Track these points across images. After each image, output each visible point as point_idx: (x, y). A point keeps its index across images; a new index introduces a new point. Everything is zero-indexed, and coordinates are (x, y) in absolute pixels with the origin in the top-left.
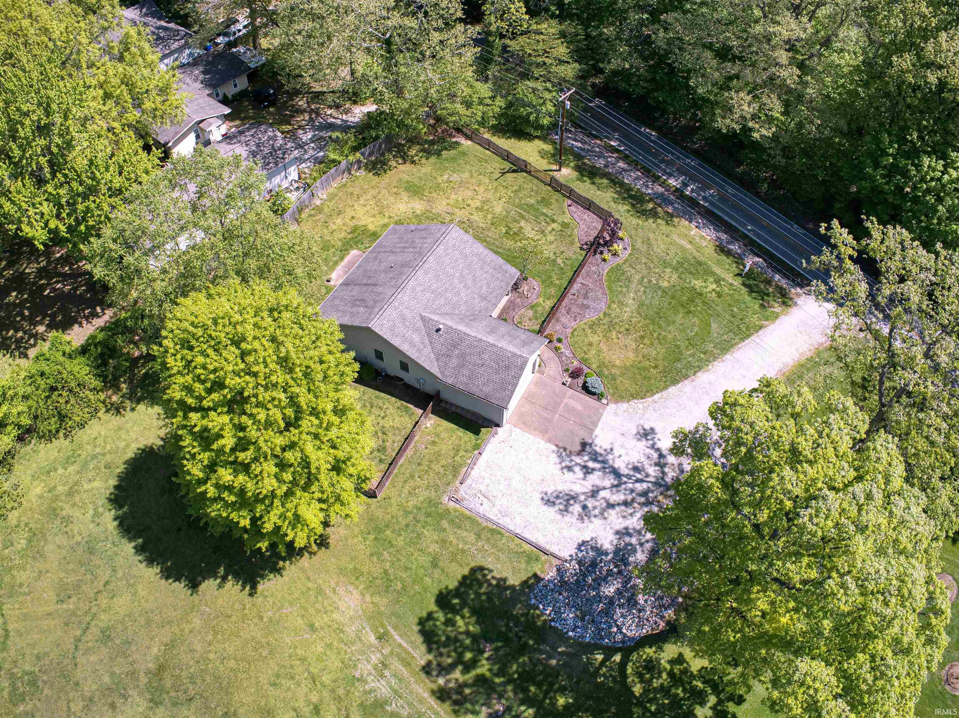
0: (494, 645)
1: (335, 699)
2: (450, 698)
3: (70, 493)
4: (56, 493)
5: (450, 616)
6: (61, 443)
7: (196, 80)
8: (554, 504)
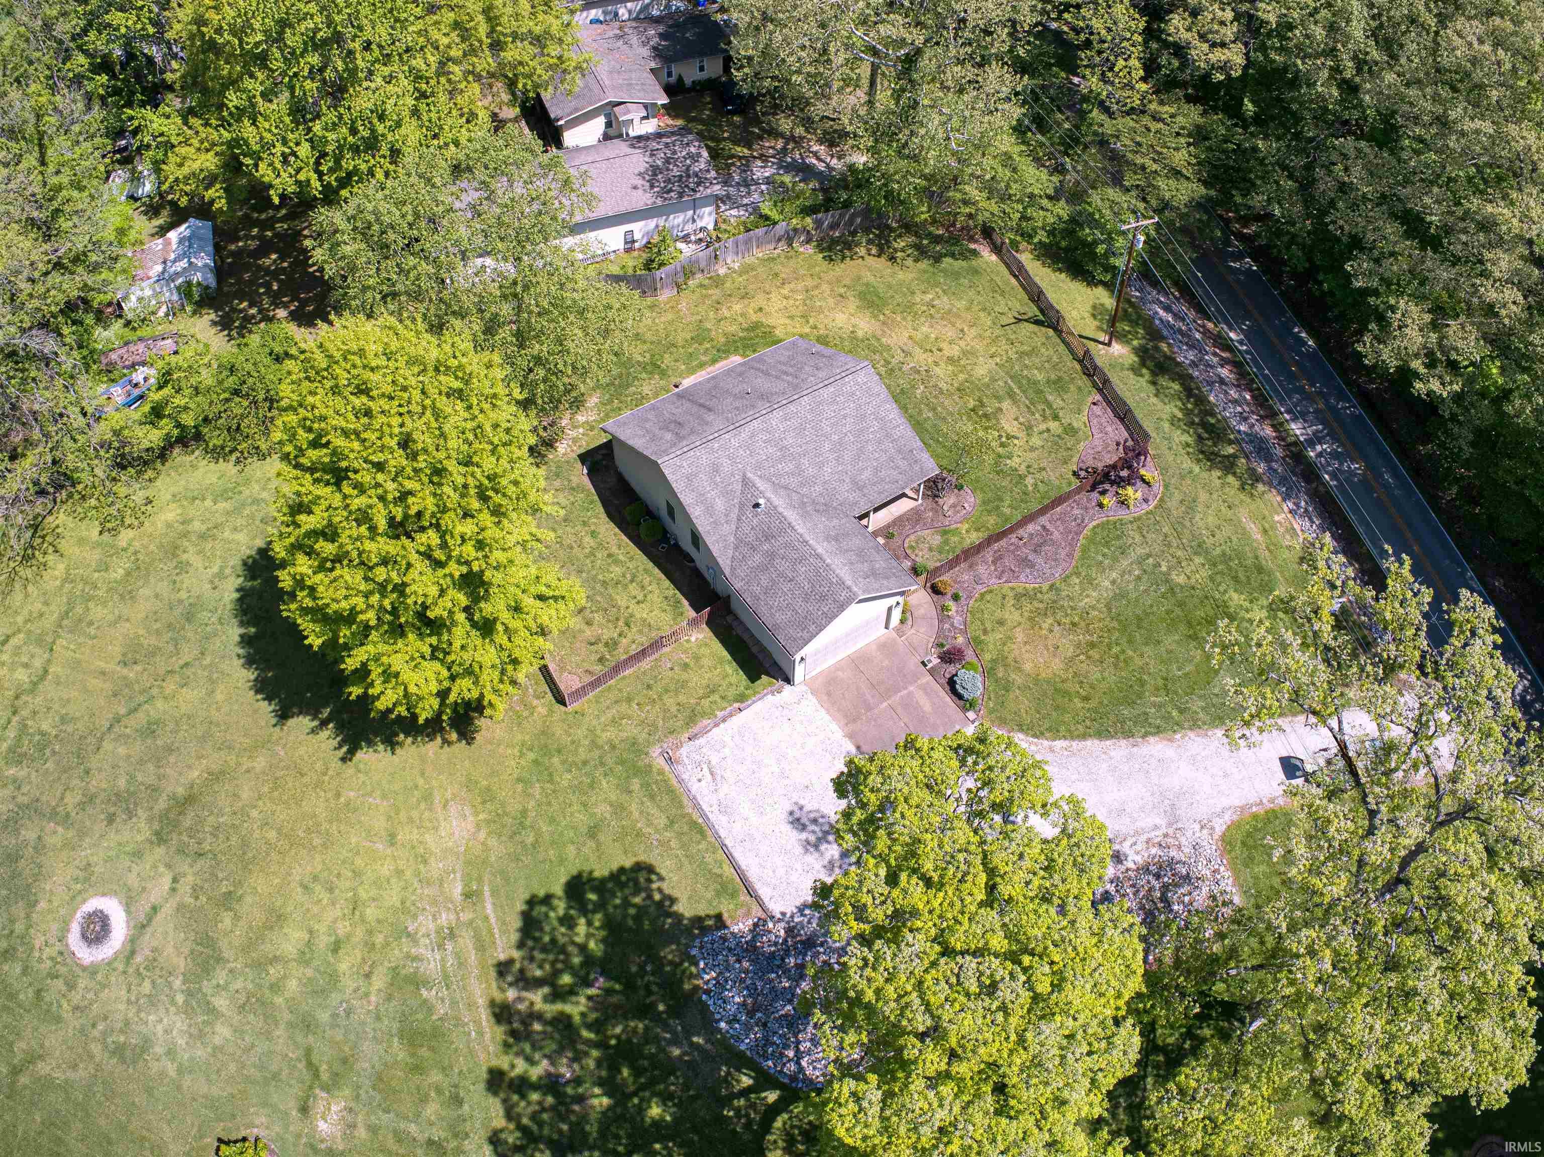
0: (608, 985)
1: (366, 944)
2: (510, 1023)
3: (202, 537)
4: (190, 528)
5: (572, 912)
6: (228, 467)
7: (644, 44)
8: (804, 828)
